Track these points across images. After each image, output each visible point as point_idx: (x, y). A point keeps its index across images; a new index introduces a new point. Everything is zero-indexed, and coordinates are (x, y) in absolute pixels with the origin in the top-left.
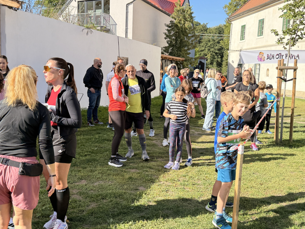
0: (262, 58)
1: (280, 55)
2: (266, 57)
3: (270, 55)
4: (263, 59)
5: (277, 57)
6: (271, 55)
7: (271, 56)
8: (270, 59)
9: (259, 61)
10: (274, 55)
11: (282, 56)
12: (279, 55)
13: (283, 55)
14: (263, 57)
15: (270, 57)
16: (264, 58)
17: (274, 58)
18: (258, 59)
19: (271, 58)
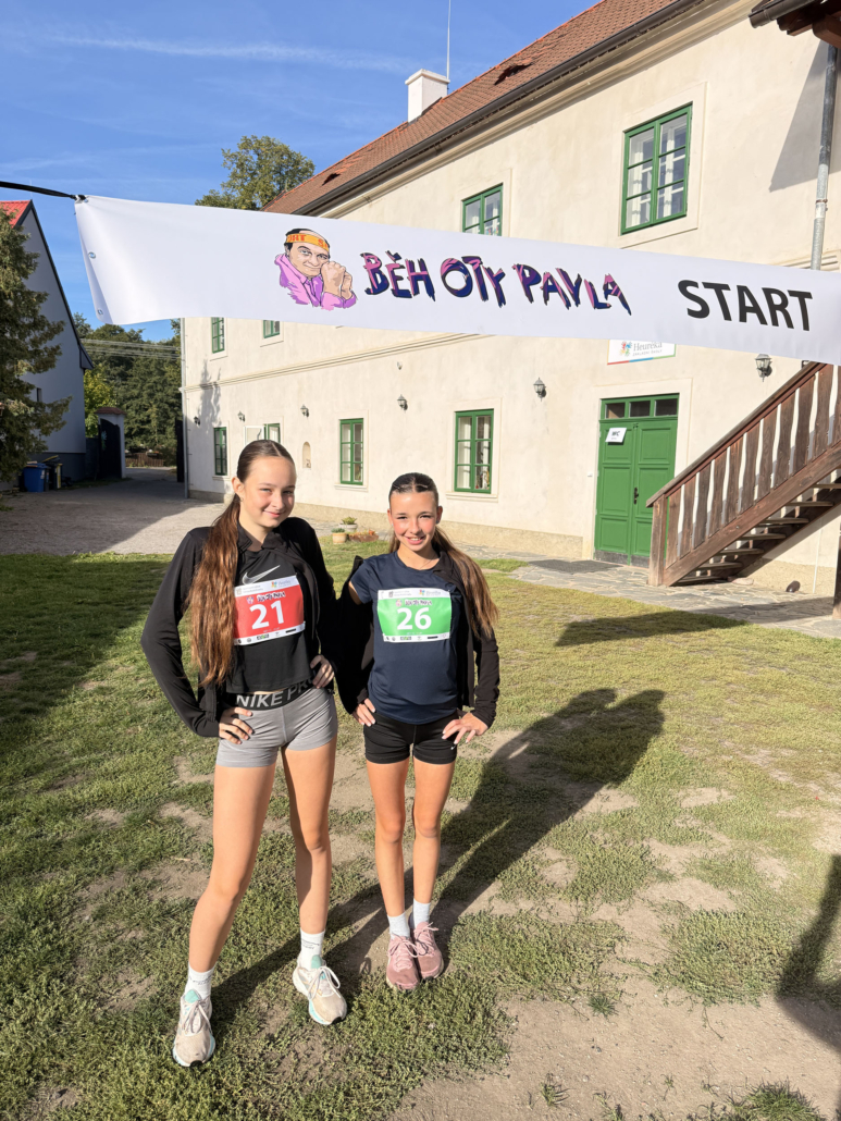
0: (320, 278)
1: (478, 272)
2: (362, 280)
3: (386, 260)
4: (331, 288)
5: (457, 280)
6: (401, 262)
7: (404, 273)
8: (404, 294)
9: (299, 302)
10: (422, 263)
11: (497, 278)
12: (469, 267)
13: (502, 275)
14: (329, 274)
15: (396, 279)
16: (345, 276)
17: (431, 291)
18: (284, 282)
19: (405, 285)
